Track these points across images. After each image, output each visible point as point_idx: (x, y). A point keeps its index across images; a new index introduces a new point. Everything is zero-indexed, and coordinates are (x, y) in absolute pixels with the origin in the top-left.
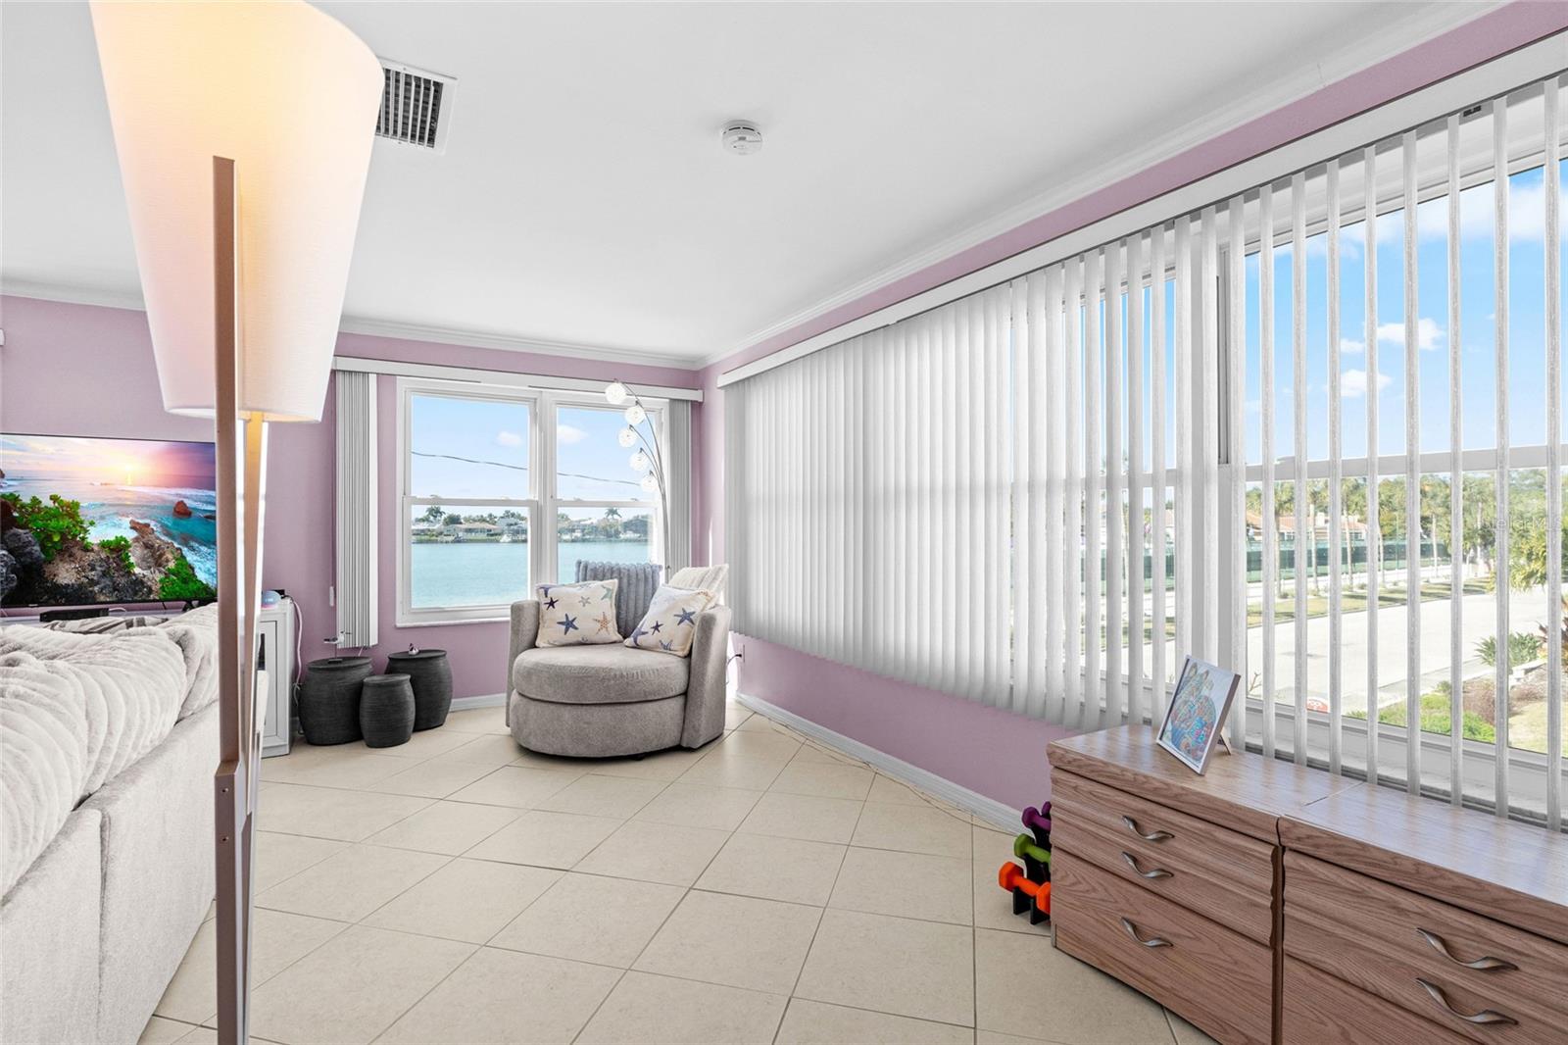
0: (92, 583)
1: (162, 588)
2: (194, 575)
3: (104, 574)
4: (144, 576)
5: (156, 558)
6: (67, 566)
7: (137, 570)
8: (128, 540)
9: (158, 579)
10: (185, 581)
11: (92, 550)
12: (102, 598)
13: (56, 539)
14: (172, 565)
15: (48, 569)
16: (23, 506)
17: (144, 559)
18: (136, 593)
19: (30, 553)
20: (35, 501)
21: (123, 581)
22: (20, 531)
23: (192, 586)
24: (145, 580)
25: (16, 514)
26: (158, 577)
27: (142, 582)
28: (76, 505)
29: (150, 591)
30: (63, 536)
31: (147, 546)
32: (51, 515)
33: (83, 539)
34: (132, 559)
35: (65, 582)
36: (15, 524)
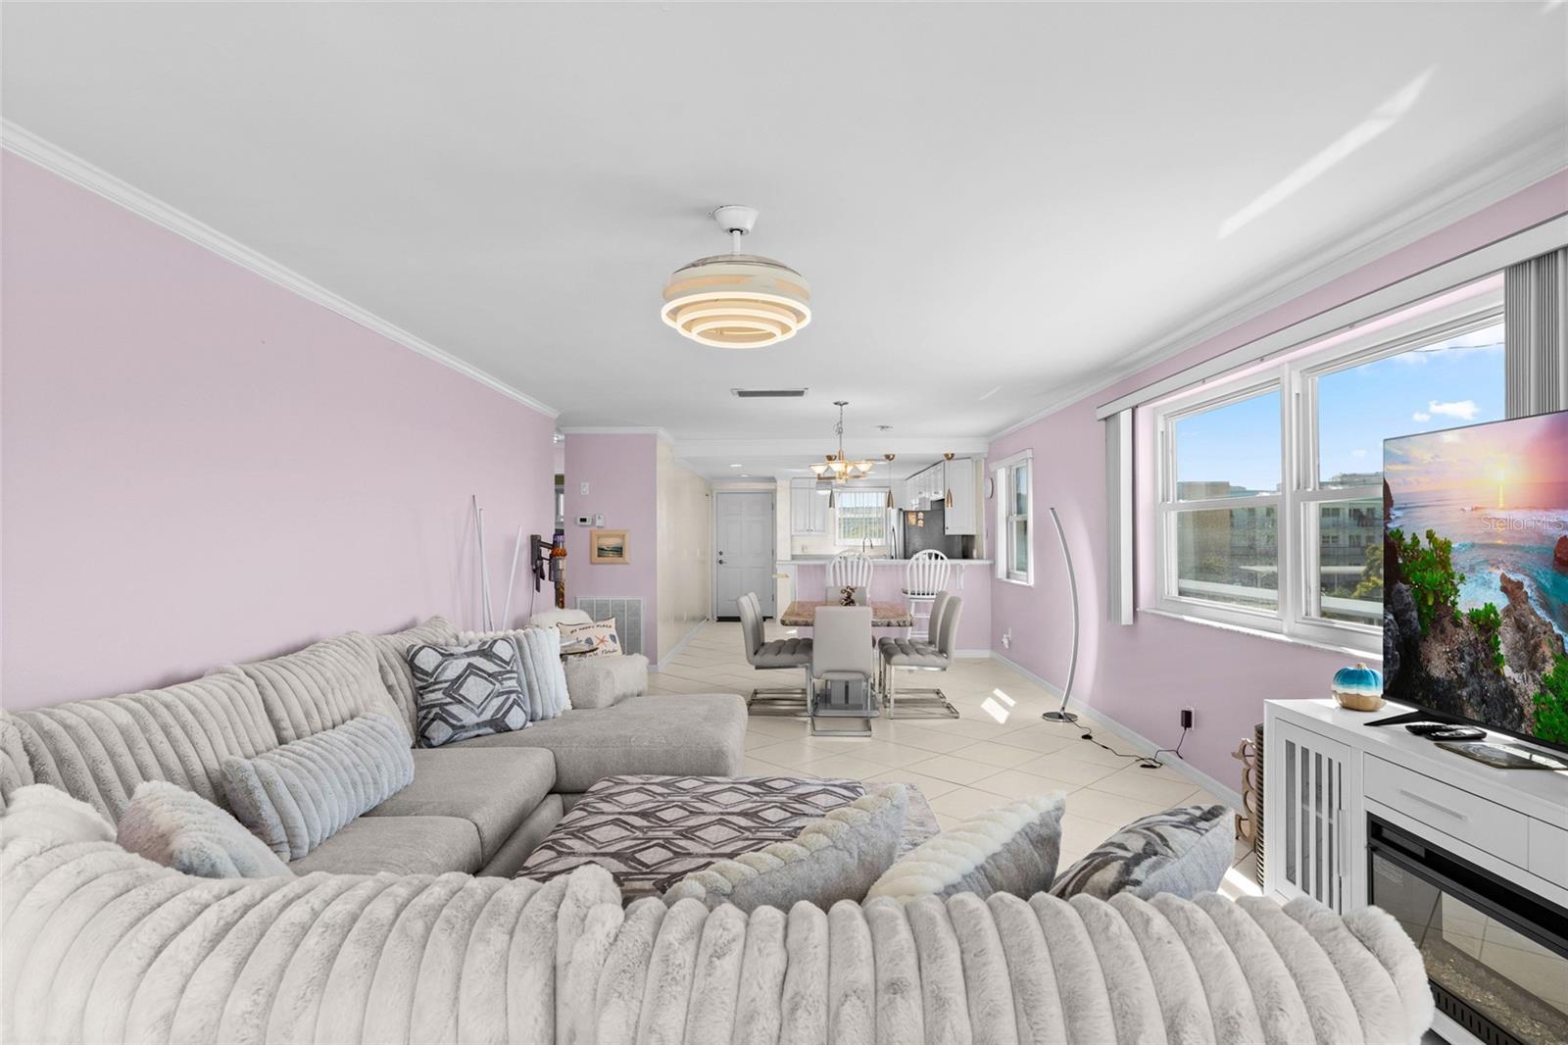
0: (1461, 682)
1: (1540, 717)
3: (1474, 669)
4: (1516, 685)
5: (1530, 650)
6: (1439, 649)
7: (1507, 671)
8: (1498, 611)
9: (1531, 694)
11: (1462, 625)
13: (1431, 601)
14: (1549, 670)
15: (1424, 648)
16: (1406, 548)
17: (1516, 651)
19: (1410, 621)
20: (1416, 540)
21: (1492, 687)
22: (1403, 585)
24: (1516, 691)
25: (1400, 561)
26: (1533, 689)
27: (1513, 696)
28: (1449, 546)
29: (1522, 717)
30: (1437, 596)
31: (1519, 625)
32: (1427, 561)
33: (1454, 604)
34: (1503, 650)
35: (1437, 673)
36: (1399, 573)
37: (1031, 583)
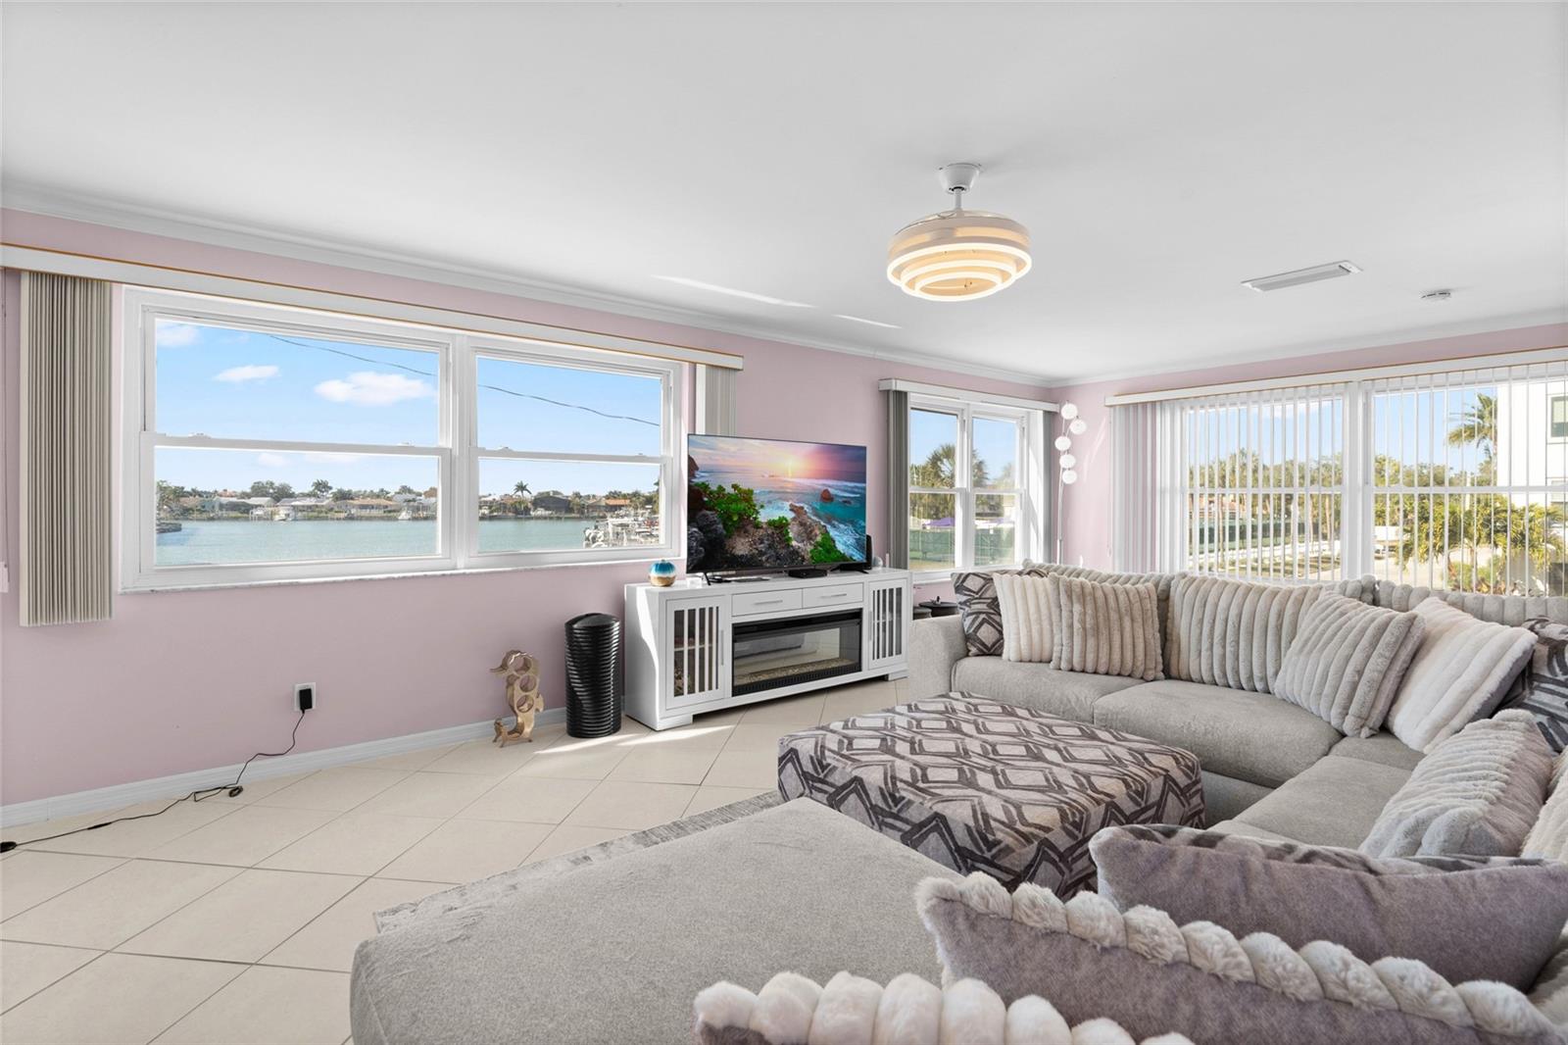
0: (761, 553)
1: (812, 557)
3: (770, 546)
4: (799, 548)
5: (807, 533)
6: (743, 540)
7: (794, 543)
8: (788, 519)
9: (809, 550)
10: (828, 551)
11: (762, 528)
13: (735, 518)
14: (819, 539)
15: (728, 543)
16: (711, 493)
17: (799, 534)
18: (793, 561)
19: (716, 530)
20: (721, 489)
21: (784, 551)
22: (708, 512)
23: (833, 555)
25: (706, 499)
26: (809, 548)
27: (797, 552)
28: (750, 492)
30: (740, 515)
31: (802, 524)
32: (731, 499)
33: (755, 519)
34: (791, 535)
35: (741, 553)
36: (705, 506)
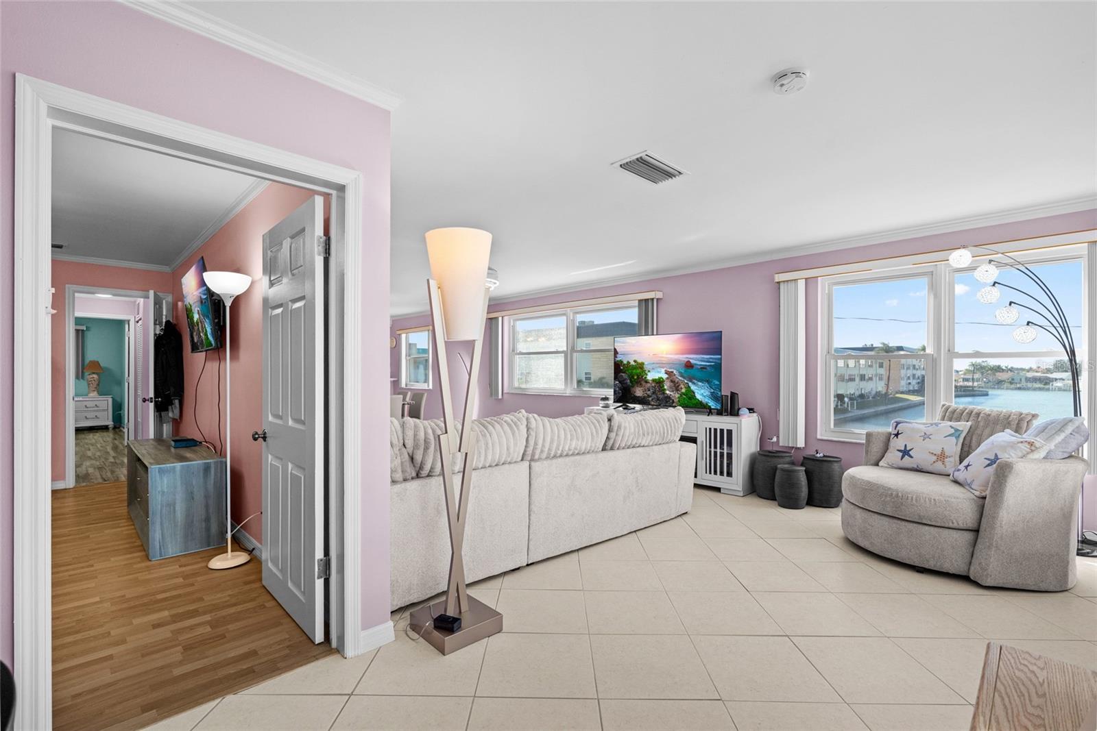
0: (649, 396)
1: (679, 401)
2: (695, 396)
3: (654, 393)
4: (671, 395)
5: (676, 387)
6: (639, 389)
7: (667, 392)
8: (664, 378)
10: (690, 398)
11: (649, 383)
12: (652, 403)
13: (635, 377)
14: (683, 390)
15: (632, 389)
16: (624, 365)
17: (671, 387)
18: (667, 402)
19: (626, 383)
20: (628, 362)
21: (661, 396)
22: (623, 374)
23: (694, 402)
25: (622, 368)
26: (677, 396)
27: (670, 398)
28: (643, 364)
29: (673, 402)
30: (638, 376)
31: (672, 381)
32: (634, 368)
33: (646, 378)
34: (666, 387)
35: (639, 395)
36: (621, 371)
37: (431, 387)
